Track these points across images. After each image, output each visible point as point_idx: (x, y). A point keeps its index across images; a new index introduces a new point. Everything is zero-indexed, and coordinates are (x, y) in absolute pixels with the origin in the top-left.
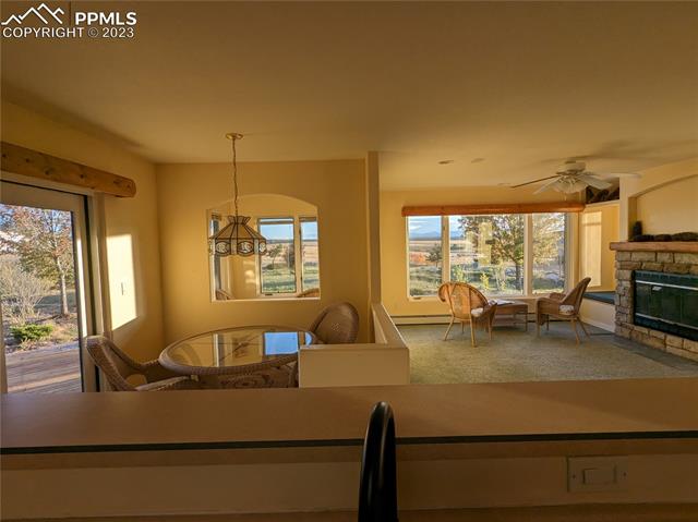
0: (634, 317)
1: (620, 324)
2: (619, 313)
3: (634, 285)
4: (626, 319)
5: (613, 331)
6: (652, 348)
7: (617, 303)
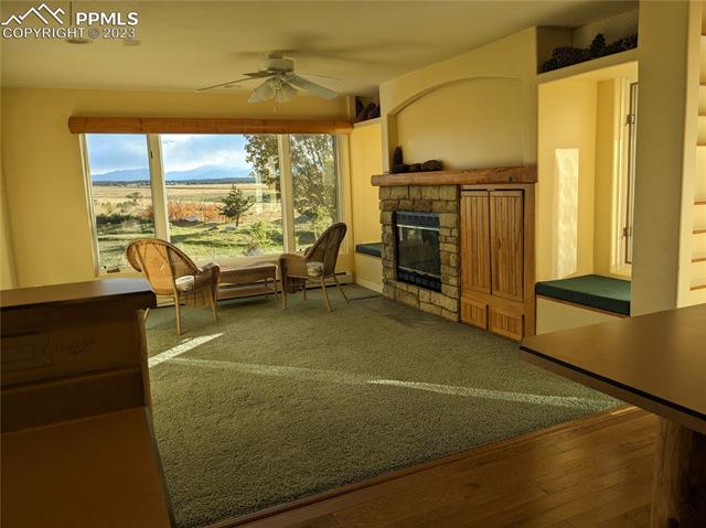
0: (398, 271)
1: (386, 283)
2: (386, 267)
3: (396, 230)
4: (391, 274)
5: (381, 292)
6: (408, 307)
7: (383, 256)
